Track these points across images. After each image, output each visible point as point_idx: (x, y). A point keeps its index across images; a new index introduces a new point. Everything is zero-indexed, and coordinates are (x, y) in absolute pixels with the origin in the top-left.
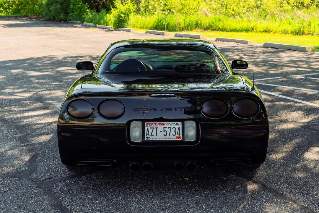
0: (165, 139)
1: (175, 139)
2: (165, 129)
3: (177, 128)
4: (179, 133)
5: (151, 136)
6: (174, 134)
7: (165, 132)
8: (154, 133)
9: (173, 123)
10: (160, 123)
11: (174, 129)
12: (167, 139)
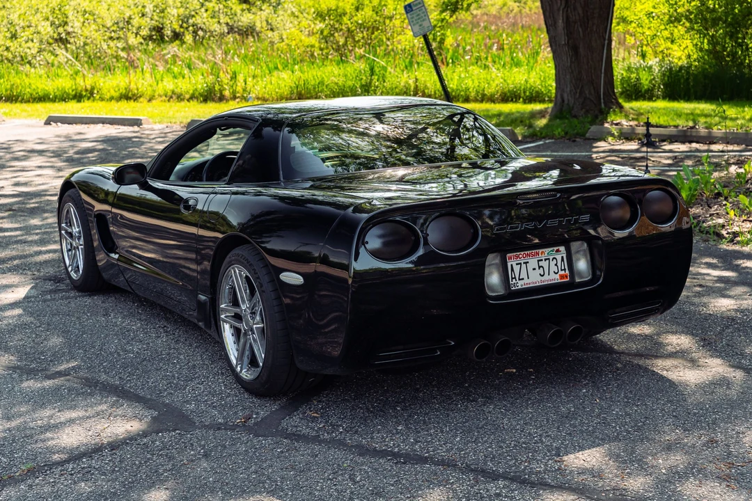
0: (543, 284)
1: (559, 281)
2: (541, 263)
3: (559, 257)
4: (563, 268)
5: (520, 279)
6: (556, 271)
7: (541, 268)
8: (524, 275)
9: (552, 249)
10: (531, 252)
11: (555, 260)
12: (546, 283)
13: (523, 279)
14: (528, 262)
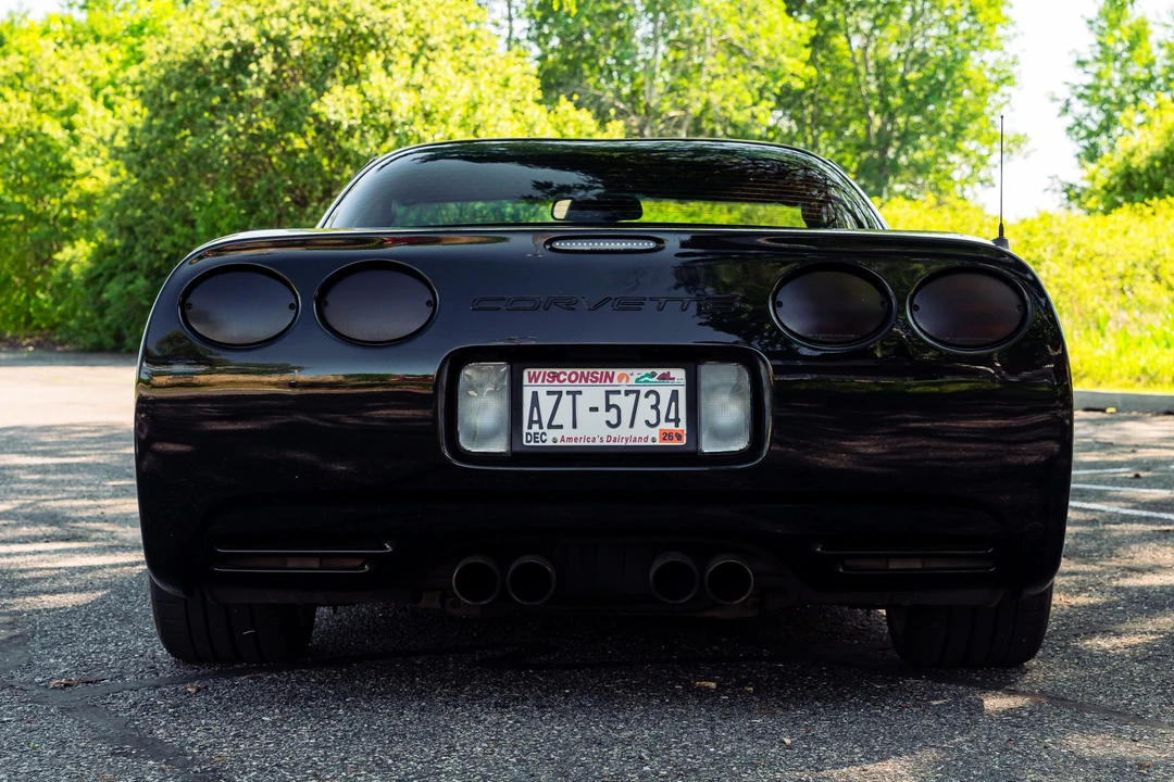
0: (611, 444)
1: (657, 443)
2: (614, 399)
3: (665, 393)
4: (672, 416)
5: (550, 426)
6: (653, 421)
7: (614, 411)
8: (564, 417)
9: (649, 371)
10: (591, 370)
11: (653, 397)
12: (623, 444)
13: (561, 427)
14: (580, 393)
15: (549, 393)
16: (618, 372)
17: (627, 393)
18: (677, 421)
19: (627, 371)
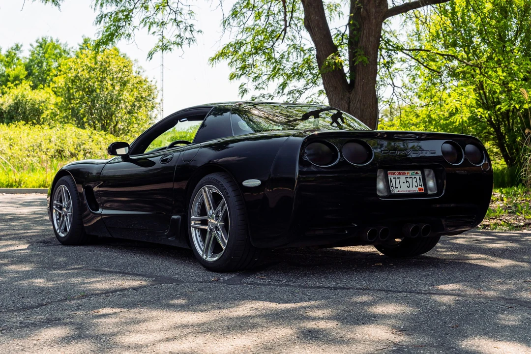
0: (409, 192)
1: (418, 192)
2: (407, 180)
3: (418, 177)
6: (416, 186)
7: (408, 183)
8: (398, 185)
9: (413, 171)
10: (401, 171)
11: (415, 179)
13: (397, 188)
14: (400, 178)
15: (394, 178)
16: (407, 172)
17: (410, 178)
18: (421, 185)
19: (409, 172)
